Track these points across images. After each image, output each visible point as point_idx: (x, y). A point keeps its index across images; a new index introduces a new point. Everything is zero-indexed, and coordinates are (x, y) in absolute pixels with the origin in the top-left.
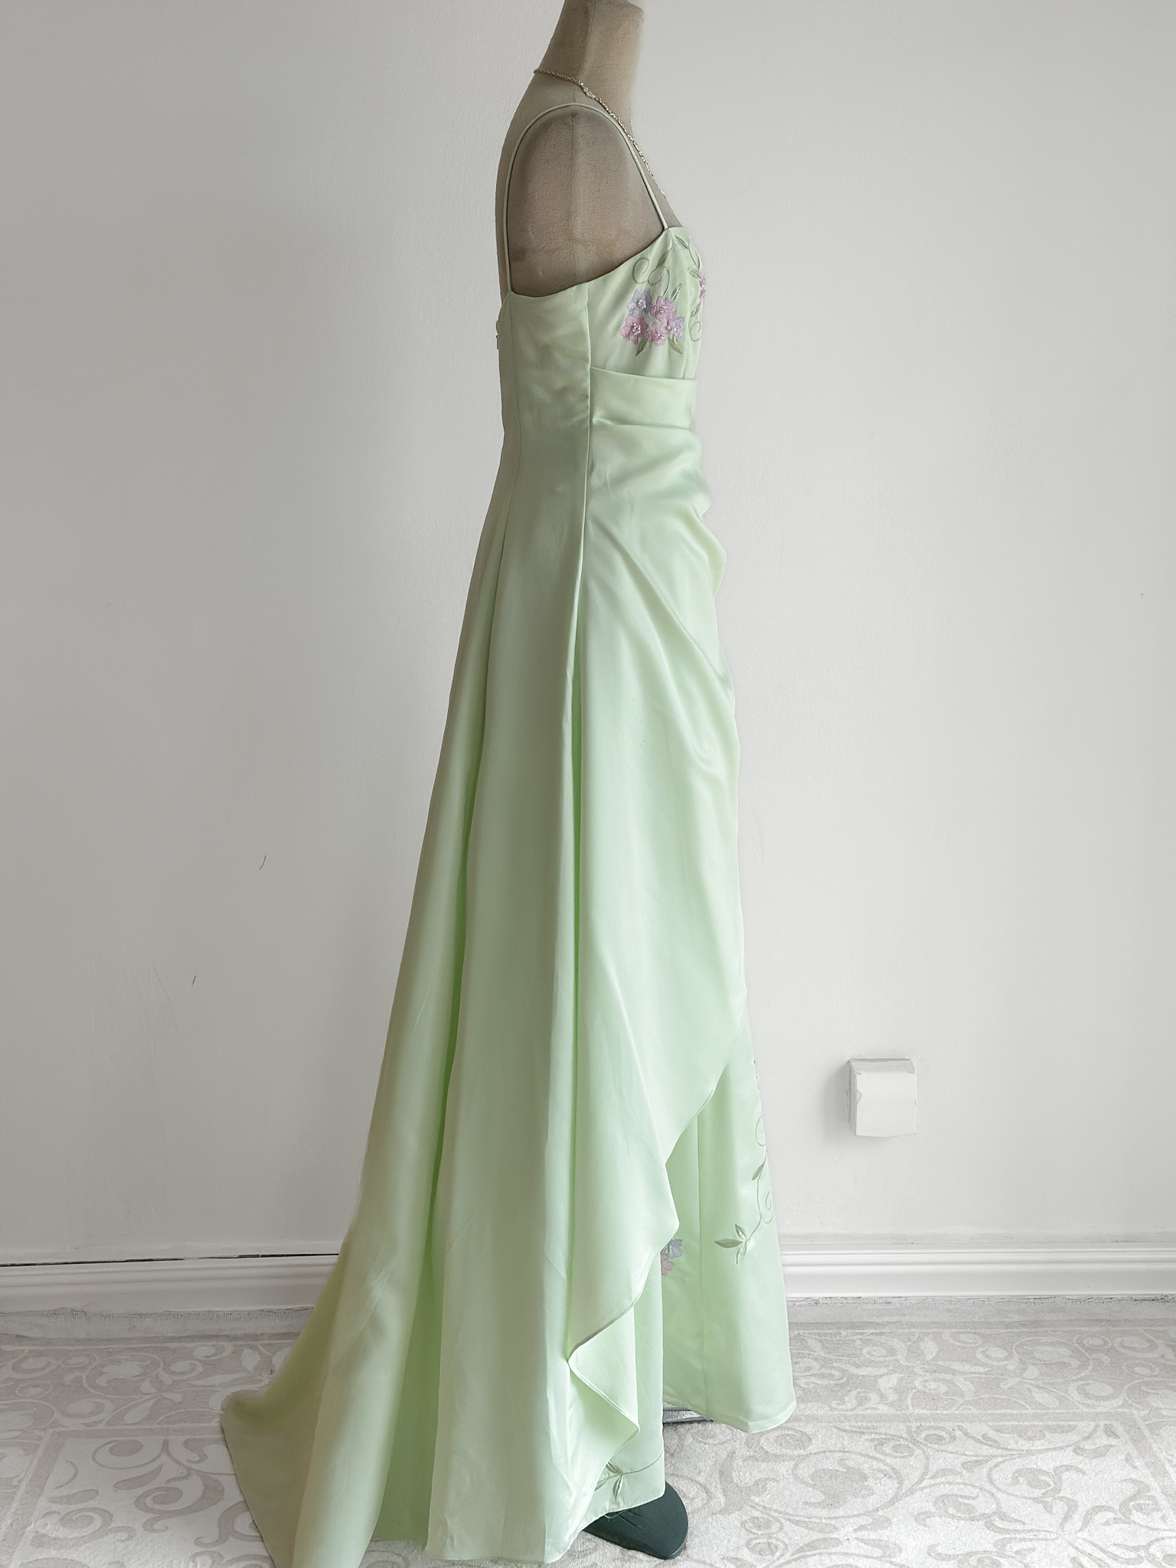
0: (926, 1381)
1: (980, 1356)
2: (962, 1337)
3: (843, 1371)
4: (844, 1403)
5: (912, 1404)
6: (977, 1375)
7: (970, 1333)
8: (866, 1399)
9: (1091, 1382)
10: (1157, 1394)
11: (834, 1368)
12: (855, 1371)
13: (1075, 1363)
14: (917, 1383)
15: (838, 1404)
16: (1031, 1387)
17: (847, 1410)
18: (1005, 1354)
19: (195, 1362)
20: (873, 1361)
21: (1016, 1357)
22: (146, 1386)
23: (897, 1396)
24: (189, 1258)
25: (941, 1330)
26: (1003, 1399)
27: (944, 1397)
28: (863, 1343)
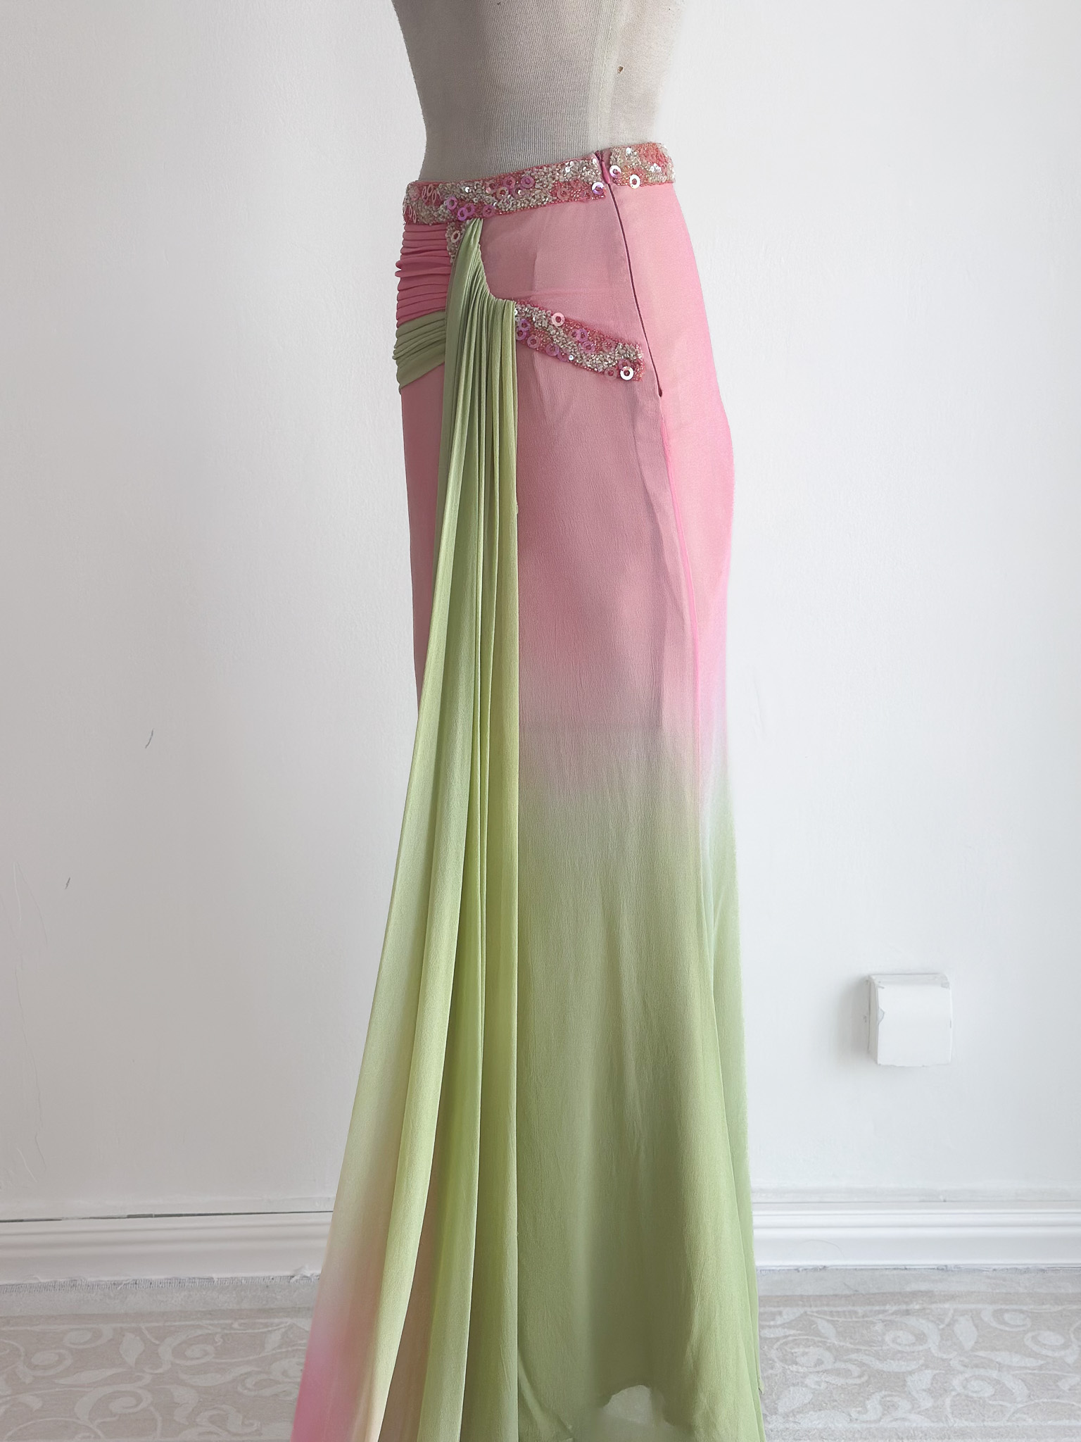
0: (967, 1380)
1: (1029, 1341)
2: (1007, 1317)
3: (861, 1364)
4: (866, 1411)
5: (953, 1414)
6: (1030, 1371)
7: (1015, 1310)
8: (893, 1406)
11: (850, 1360)
12: (878, 1365)
14: (956, 1382)
15: (859, 1412)
17: (870, 1422)
18: (1062, 1341)
19: (62, 1351)
20: (899, 1352)
21: (1075, 1344)
23: (930, 1402)
24: (67, 1219)
25: (979, 1307)
26: (1065, 1405)
27: (991, 1402)
28: (885, 1325)
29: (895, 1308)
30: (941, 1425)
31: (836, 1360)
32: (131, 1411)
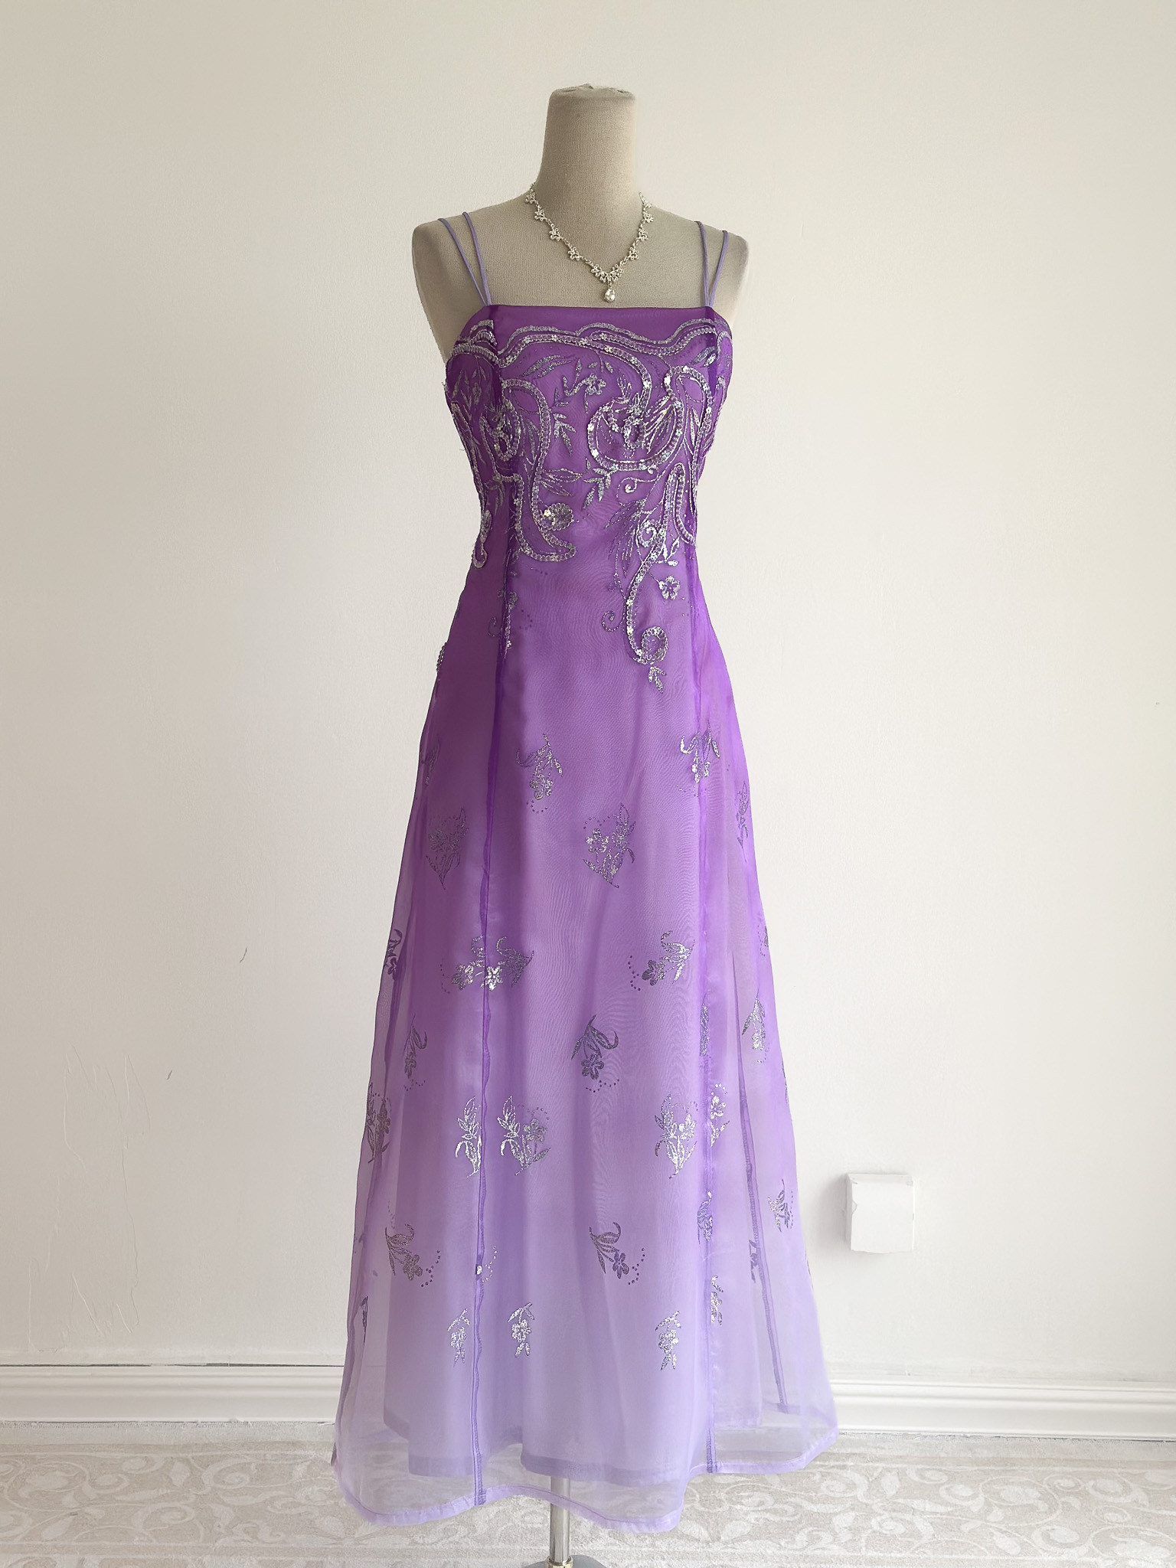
0: (883, 1521)
1: (942, 1492)
2: (928, 1474)
3: (797, 1506)
4: (794, 1541)
5: (866, 1546)
6: (939, 1516)
7: (933, 1469)
8: (818, 1539)
9: (1056, 1527)
10: (1125, 1543)
11: (788, 1503)
12: (809, 1507)
13: (1042, 1506)
14: (874, 1522)
15: (787, 1543)
16: (995, 1533)
17: (796, 1550)
18: (972, 1493)
19: (120, 1475)
20: (831, 1497)
21: (981, 1498)
22: (68, 1500)
23: (849, 1536)
25: (905, 1466)
26: (962, 1543)
27: (900, 1539)
28: (823, 1476)
29: (832, 1463)
30: (856, 1554)
31: (776, 1502)
32: (179, 1522)
